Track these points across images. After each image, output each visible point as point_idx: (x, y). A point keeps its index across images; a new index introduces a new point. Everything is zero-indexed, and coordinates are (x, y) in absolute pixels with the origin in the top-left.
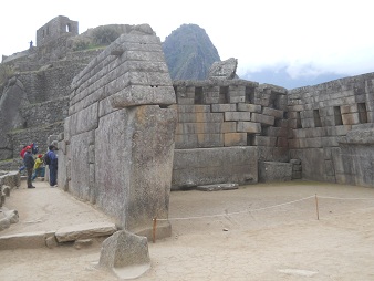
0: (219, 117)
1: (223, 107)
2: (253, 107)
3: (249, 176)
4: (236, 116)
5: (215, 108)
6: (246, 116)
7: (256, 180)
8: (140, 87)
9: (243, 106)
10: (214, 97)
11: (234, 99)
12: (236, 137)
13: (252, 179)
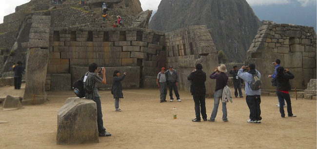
0: (119, 49)
1: (122, 43)
2: (141, 43)
3: (134, 84)
4: (130, 48)
5: (116, 43)
6: (137, 49)
7: (138, 86)
8: (33, 40)
9: (135, 43)
10: (115, 38)
11: (129, 39)
12: (130, 61)
13: (135, 86)
